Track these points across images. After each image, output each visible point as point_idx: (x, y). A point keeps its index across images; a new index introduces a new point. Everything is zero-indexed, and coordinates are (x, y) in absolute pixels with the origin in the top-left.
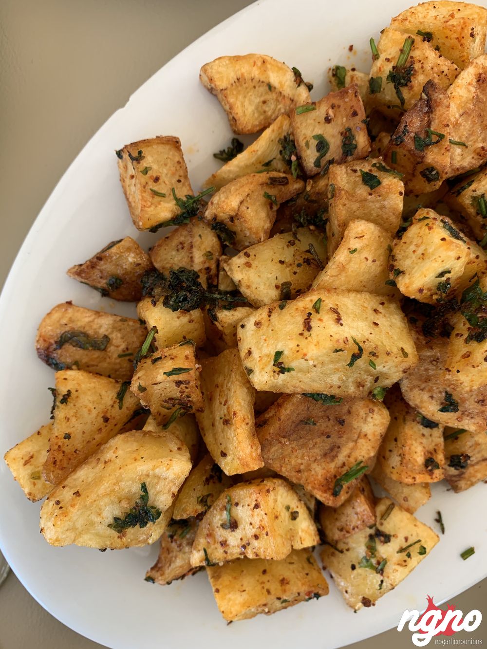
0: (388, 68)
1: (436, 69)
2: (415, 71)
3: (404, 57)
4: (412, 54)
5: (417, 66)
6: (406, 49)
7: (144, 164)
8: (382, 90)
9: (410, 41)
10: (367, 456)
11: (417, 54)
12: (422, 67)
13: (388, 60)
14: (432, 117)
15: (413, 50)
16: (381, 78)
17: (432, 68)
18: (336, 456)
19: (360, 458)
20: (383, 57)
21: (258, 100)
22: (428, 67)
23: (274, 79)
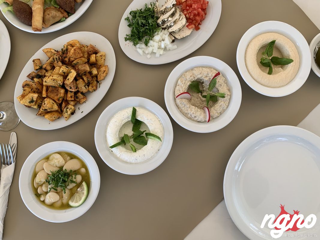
7: (35, 62)
10: (62, 96)
18: (58, 95)
21: (50, 54)
23: (52, 51)
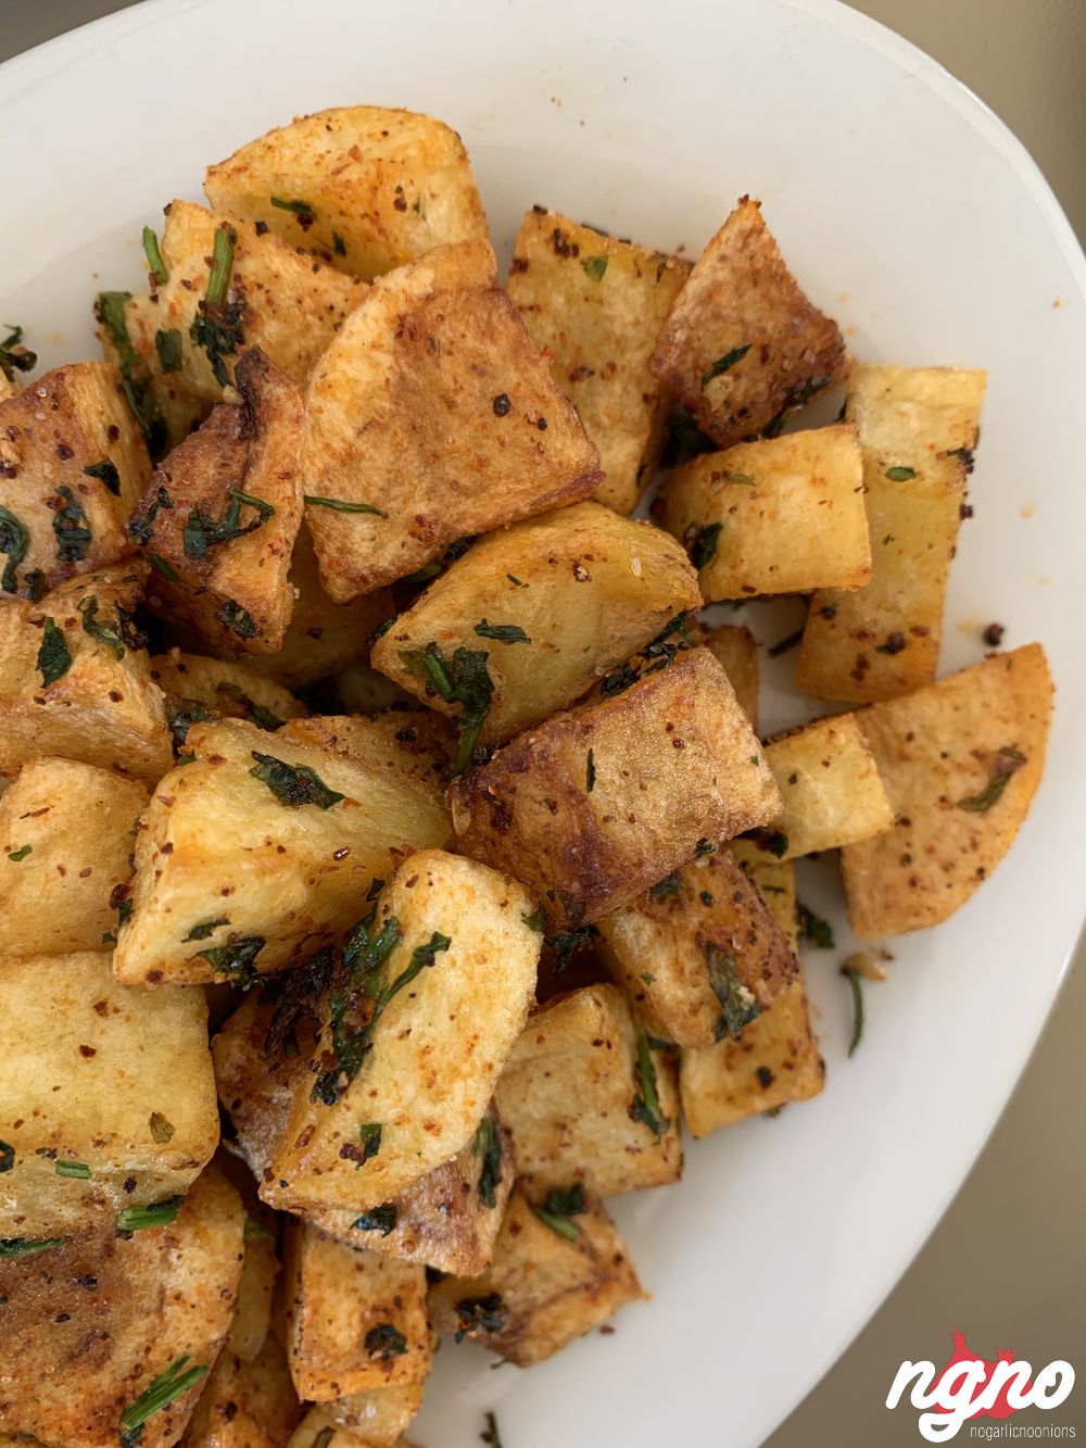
0: (190, 307)
1: (308, 302)
2: (251, 312)
3: (217, 278)
4: (240, 267)
5: (256, 300)
6: (223, 257)
8: (184, 363)
9: (225, 234)
10: (197, 1342)
11: (250, 268)
12: (269, 302)
13: (186, 284)
14: (257, 453)
15: (240, 259)
16: (179, 333)
17: (300, 302)
18: (106, 1356)
19: (180, 1351)
20: (176, 276)
22: (284, 298)
